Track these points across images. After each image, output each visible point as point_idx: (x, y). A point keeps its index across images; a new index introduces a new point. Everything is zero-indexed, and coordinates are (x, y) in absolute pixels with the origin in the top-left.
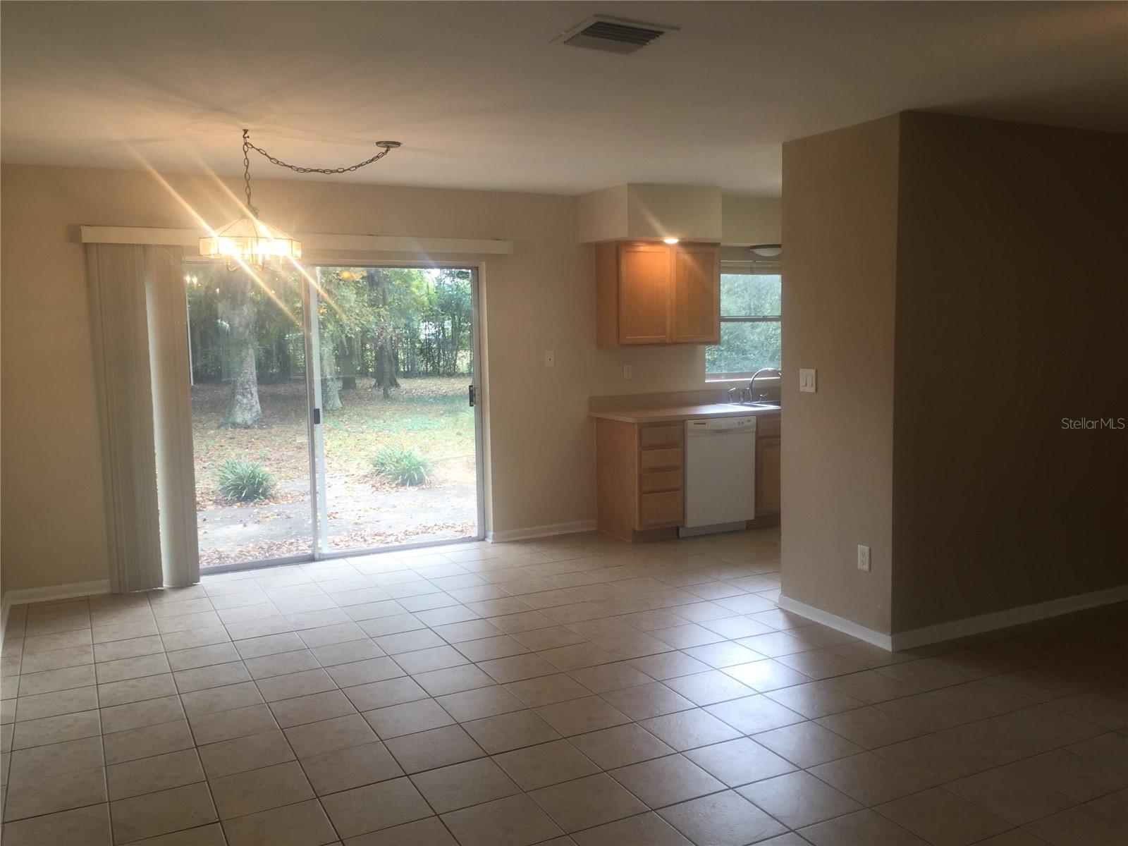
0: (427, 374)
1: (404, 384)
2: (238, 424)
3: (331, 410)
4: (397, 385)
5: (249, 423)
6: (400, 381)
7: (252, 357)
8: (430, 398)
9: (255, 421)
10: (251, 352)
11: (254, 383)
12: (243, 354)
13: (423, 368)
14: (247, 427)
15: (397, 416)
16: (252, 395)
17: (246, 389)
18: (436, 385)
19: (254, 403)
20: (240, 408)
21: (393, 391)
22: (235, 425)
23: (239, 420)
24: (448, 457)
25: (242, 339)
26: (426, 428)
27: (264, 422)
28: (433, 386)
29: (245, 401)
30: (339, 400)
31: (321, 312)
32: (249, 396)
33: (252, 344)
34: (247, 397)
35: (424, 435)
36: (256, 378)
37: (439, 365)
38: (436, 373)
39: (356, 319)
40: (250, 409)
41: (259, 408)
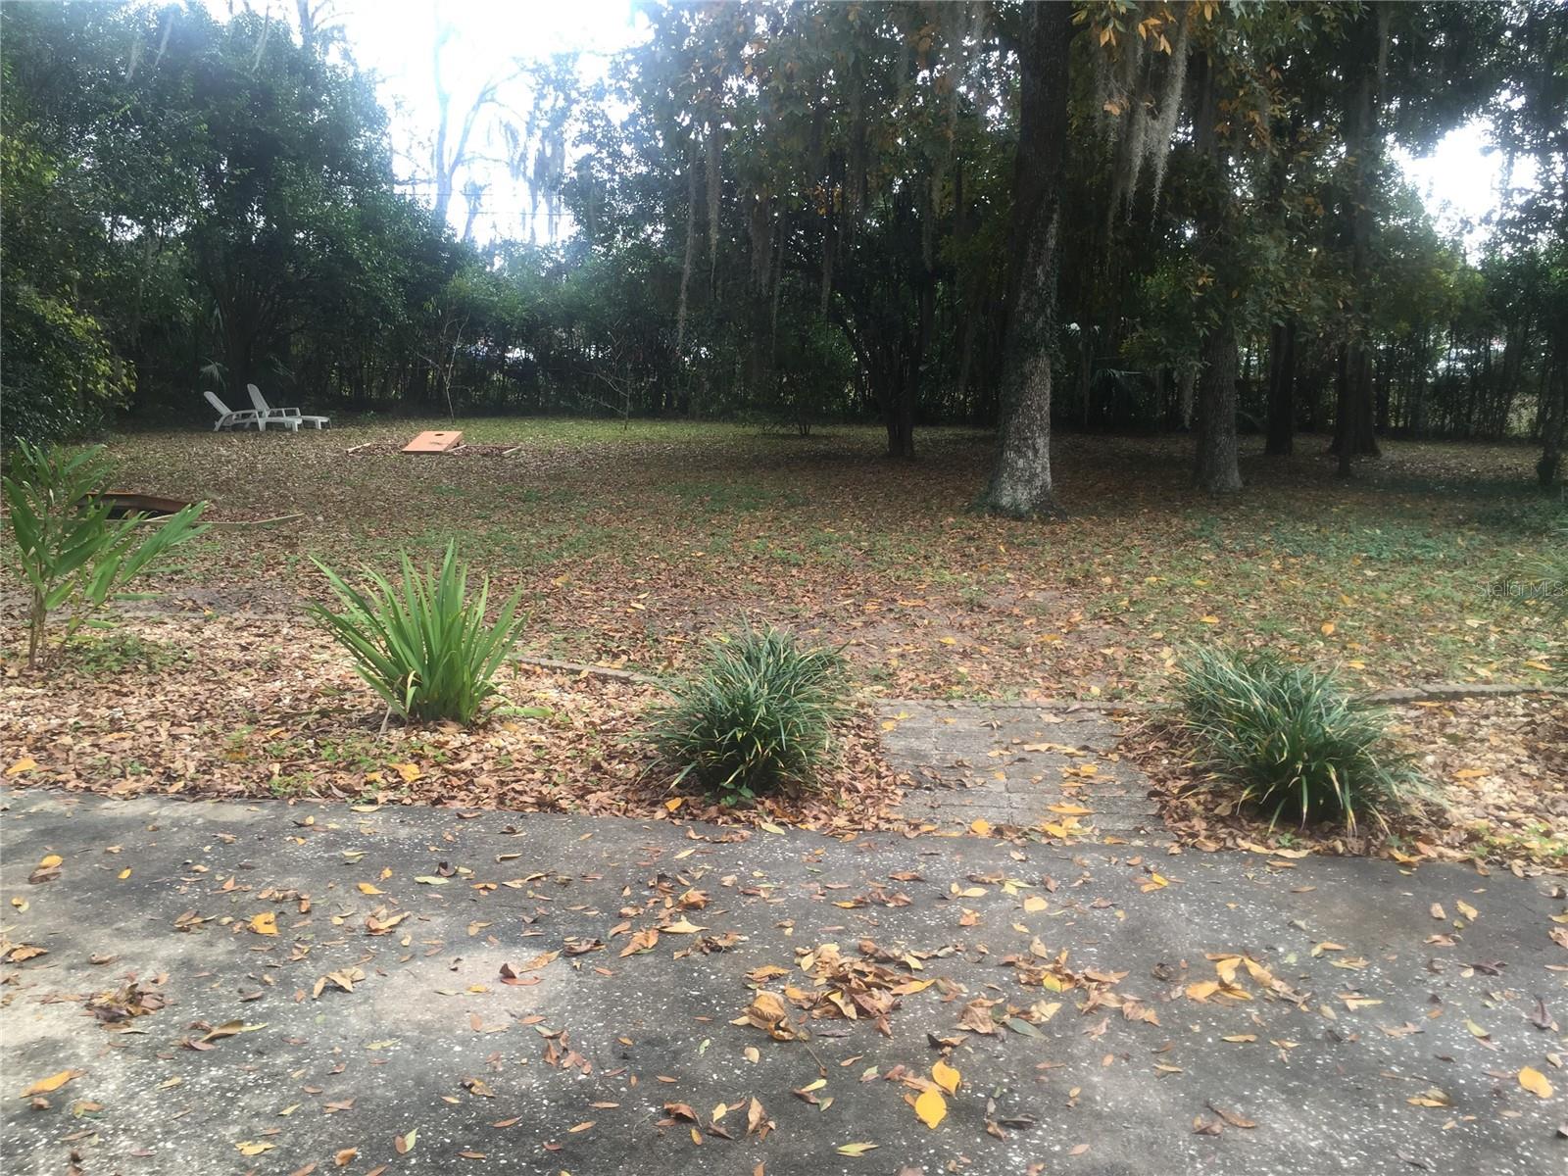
0: (1440, 436)
1: (1391, 453)
2: (1003, 508)
3: (1218, 493)
4: (1376, 453)
5: (1024, 508)
6: (1381, 445)
7: (1043, 373)
8: (1442, 483)
9: (1034, 506)
10: (1044, 363)
11: (1042, 429)
12: (1027, 368)
13: (1433, 422)
14: (1019, 516)
15: (1352, 520)
16: (1036, 451)
17: (1026, 439)
18: (1457, 457)
19: (1039, 470)
20: (1011, 476)
21: (1361, 463)
22: (997, 510)
23: (1005, 501)
24: (1461, 687)
25: (1028, 336)
26: (1415, 557)
27: (1053, 509)
28: (1449, 459)
29: (1021, 463)
30: (1237, 474)
31: (1200, 282)
32: (1030, 454)
33: (1046, 347)
34: (1025, 456)
35: (1402, 578)
36: (1048, 420)
37: (1469, 420)
38: (1460, 435)
39: (1279, 302)
40: (1029, 481)
41: (1049, 480)
